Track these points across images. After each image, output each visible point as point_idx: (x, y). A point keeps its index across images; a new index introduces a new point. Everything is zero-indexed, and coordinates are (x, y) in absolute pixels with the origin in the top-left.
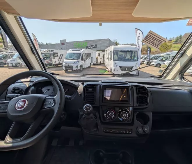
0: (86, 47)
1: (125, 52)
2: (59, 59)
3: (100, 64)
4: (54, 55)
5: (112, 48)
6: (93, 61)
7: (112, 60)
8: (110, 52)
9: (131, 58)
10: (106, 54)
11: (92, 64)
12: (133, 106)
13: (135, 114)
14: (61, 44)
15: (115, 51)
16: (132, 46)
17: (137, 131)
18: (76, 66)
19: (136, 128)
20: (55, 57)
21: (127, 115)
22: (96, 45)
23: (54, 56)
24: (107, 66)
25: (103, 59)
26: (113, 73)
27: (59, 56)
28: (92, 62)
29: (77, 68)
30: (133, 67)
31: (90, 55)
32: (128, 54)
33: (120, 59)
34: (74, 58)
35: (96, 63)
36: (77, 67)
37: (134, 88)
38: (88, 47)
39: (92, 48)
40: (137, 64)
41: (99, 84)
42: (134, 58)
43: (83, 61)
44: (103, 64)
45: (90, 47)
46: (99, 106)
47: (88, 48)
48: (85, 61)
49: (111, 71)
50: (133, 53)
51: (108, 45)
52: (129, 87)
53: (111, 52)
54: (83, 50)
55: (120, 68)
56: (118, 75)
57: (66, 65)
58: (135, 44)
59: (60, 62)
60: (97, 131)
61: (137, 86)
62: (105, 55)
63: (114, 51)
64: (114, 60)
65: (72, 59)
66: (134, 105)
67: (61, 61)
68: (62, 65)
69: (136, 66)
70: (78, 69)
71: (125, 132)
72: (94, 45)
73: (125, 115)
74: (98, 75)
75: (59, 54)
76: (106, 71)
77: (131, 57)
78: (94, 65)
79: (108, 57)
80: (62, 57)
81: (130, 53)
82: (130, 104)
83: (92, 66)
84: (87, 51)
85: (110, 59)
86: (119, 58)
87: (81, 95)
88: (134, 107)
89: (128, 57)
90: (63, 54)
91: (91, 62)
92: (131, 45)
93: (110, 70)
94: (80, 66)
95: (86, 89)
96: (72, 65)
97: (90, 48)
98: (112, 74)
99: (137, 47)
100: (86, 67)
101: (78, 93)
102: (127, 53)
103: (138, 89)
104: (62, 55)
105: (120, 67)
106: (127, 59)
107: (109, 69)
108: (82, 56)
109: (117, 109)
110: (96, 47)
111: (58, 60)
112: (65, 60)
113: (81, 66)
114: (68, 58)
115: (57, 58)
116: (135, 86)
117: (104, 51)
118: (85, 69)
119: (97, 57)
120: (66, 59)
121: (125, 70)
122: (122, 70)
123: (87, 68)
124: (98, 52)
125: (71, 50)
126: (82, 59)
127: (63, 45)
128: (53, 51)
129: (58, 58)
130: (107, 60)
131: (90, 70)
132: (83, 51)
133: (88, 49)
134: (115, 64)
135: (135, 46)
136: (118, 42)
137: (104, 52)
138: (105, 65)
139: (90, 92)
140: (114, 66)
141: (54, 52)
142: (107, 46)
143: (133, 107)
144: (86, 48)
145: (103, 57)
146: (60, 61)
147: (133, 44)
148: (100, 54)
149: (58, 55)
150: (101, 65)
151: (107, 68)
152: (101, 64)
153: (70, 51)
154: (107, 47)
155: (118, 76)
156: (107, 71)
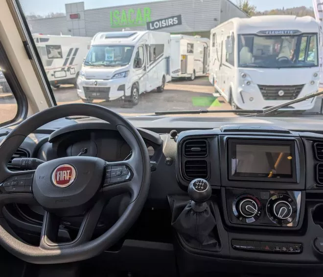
0: (148, 24)
1: (277, 37)
2: (65, 64)
3: (193, 78)
4: (49, 52)
5: (234, 26)
6: (171, 70)
7: (233, 65)
8: (226, 39)
9: (297, 57)
10: (214, 45)
11: (168, 78)
12: (303, 188)
13: (311, 210)
14: (68, 18)
15: (243, 35)
16: (299, 19)
17: (315, 246)
18: (120, 86)
19: (312, 242)
20: (53, 58)
21: (289, 210)
22: (179, 17)
23: (50, 56)
24: (216, 85)
25: (205, 62)
26: (238, 108)
27: (65, 56)
28: (168, 72)
29: (123, 92)
30: (303, 85)
31: (163, 51)
32: (285, 44)
33: (258, 61)
34: (111, 62)
35: (180, 75)
36: (122, 88)
37: (308, 145)
38: (153, 23)
39: (166, 27)
40: (316, 75)
41: (218, 135)
42: (307, 55)
43: (140, 71)
44: (202, 78)
45: (159, 24)
46: (219, 188)
47: (153, 26)
48: (145, 70)
49: (230, 101)
50: (304, 39)
51: (218, 15)
52: (293, 140)
53: (231, 39)
54: (140, 34)
55: (261, 89)
56: (259, 113)
57: (87, 83)
58: (308, 7)
59: (69, 76)
60: (217, 246)
61: (314, 140)
62: (211, 49)
63: (239, 35)
64: (239, 66)
65: (105, 63)
66: (308, 186)
67: (72, 71)
68: (75, 84)
69: (313, 82)
70: (124, 96)
71: (284, 249)
72: (173, 17)
73: (283, 210)
74: (198, 112)
75: (65, 50)
76: (213, 101)
77: (297, 52)
78: (176, 80)
79: (219, 54)
80: (73, 59)
81: (294, 41)
82: (296, 183)
83: (168, 87)
84: (152, 38)
85: (227, 61)
86: (256, 57)
87: (172, 161)
88: (308, 191)
89: (287, 53)
90: (77, 50)
91: (164, 73)
92: (298, 15)
93: (227, 98)
94: (130, 85)
95: (186, 147)
96: (106, 84)
97: (159, 28)
98: (234, 109)
99: (317, 20)
100: (149, 89)
101: (164, 157)
102: (283, 40)
103: (317, 145)
104: (74, 52)
105: (261, 87)
106: (284, 60)
107: (223, 94)
108: (138, 53)
109: (264, 196)
110: (180, 23)
111: (63, 69)
112: (86, 69)
113: (135, 86)
114: (94, 59)
115: (58, 63)
116: (308, 138)
117: (205, 34)
118: (146, 94)
119: (185, 57)
120: (87, 64)
121: (276, 97)
122: (267, 97)
123: (153, 92)
124: (185, 41)
125: (102, 37)
126: (138, 64)
127: (75, 21)
128: (47, 40)
129: (62, 61)
130: (218, 63)
131: (162, 98)
132: (140, 37)
133: (155, 29)
134: (244, 76)
135: (308, 18)
136: (250, 5)
137: (205, 40)
138: (211, 81)
139: (197, 154)
140: (240, 84)
141: (49, 43)
142: (215, 20)
143: (305, 190)
144: (149, 29)
145: (202, 55)
146: (69, 69)
147: (303, 8)
148: (192, 46)
149: (60, 53)
150: (197, 81)
151: (217, 92)
152: (196, 78)
153: (99, 39)
154: (217, 22)
155: (257, 116)
156: (217, 100)
